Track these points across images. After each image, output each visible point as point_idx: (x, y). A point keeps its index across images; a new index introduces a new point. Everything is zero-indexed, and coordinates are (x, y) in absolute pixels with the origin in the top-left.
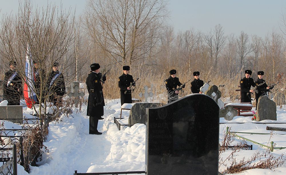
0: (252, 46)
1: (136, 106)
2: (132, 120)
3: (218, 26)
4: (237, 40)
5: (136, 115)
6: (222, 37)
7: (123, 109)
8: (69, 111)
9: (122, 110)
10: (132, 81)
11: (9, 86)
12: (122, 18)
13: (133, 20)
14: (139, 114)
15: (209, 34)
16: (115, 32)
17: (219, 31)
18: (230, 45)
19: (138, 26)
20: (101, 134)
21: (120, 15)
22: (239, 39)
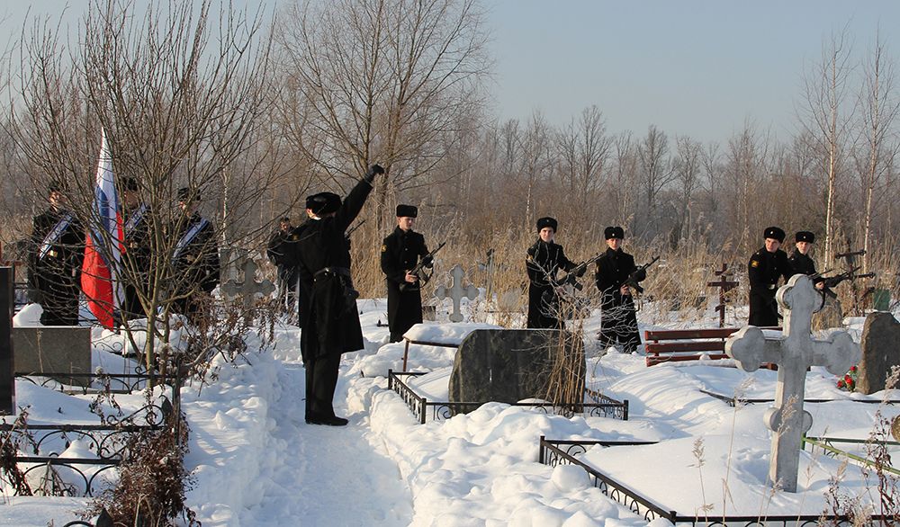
0: (677, 165)
1: (476, 339)
2: (461, 386)
3: (591, 111)
4: (640, 149)
5: (476, 368)
6: (601, 139)
7: (413, 342)
8: (236, 345)
9: (410, 344)
10: (423, 250)
12: (362, 74)
13: (393, 81)
14: (485, 367)
15: (566, 130)
16: (342, 112)
17: (592, 126)
18: (620, 160)
19: (406, 96)
21: (359, 66)
22: (643, 146)
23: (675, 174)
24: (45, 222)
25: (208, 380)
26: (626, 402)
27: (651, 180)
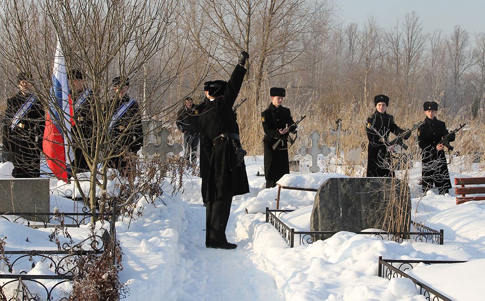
0: (476, 54)
1: (330, 185)
2: (320, 219)
3: (411, 16)
4: (448, 43)
5: (330, 206)
6: (419, 36)
7: (284, 188)
8: (155, 190)
9: (282, 189)
10: (290, 121)
11: (17, 128)
14: (337, 205)
15: (393, 30)
16: (229, 20)
17: (412, 26)
18: (433, 52)
19: (275, 8)
20: (234, 246)
22: (451, 41)
23: (474, 61)
24: (16, 102)
25: (135, 216)
26: (442, 231)
27: (457, 65)
